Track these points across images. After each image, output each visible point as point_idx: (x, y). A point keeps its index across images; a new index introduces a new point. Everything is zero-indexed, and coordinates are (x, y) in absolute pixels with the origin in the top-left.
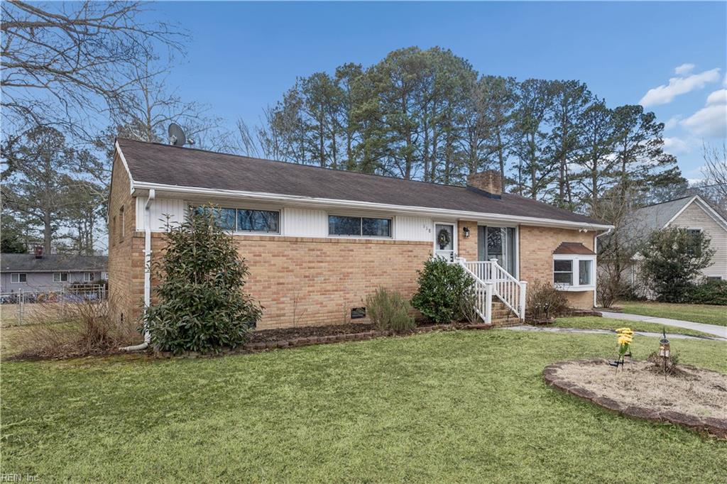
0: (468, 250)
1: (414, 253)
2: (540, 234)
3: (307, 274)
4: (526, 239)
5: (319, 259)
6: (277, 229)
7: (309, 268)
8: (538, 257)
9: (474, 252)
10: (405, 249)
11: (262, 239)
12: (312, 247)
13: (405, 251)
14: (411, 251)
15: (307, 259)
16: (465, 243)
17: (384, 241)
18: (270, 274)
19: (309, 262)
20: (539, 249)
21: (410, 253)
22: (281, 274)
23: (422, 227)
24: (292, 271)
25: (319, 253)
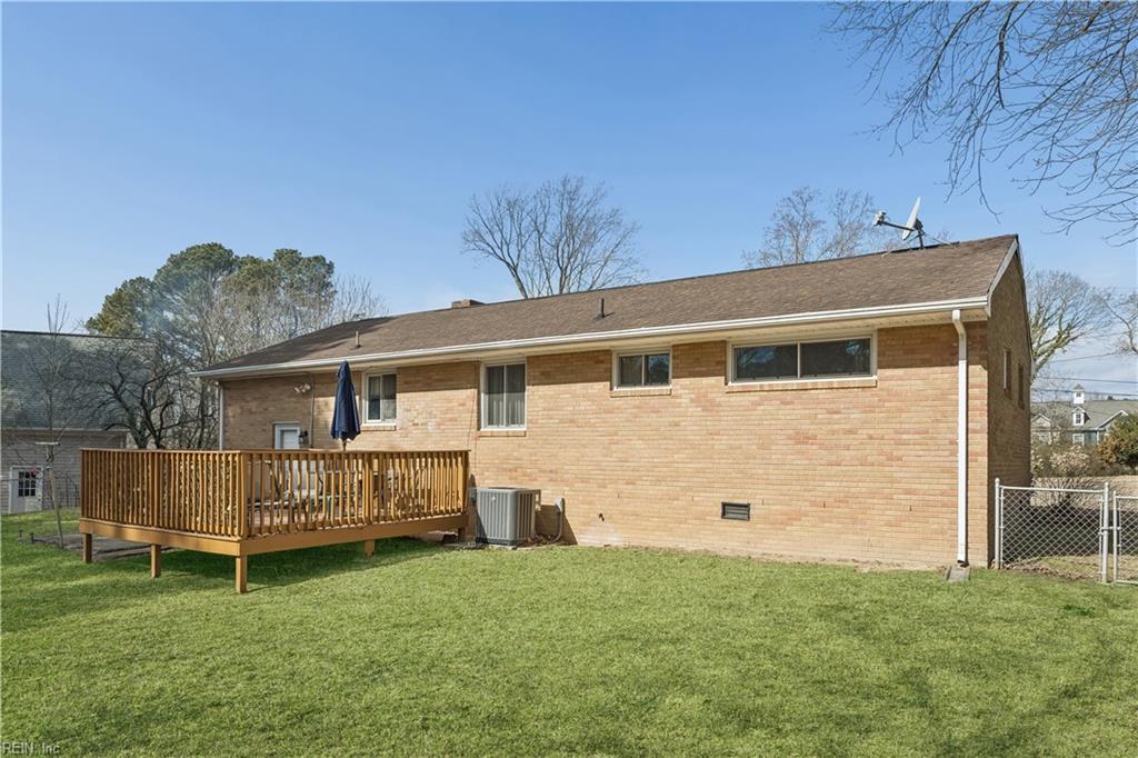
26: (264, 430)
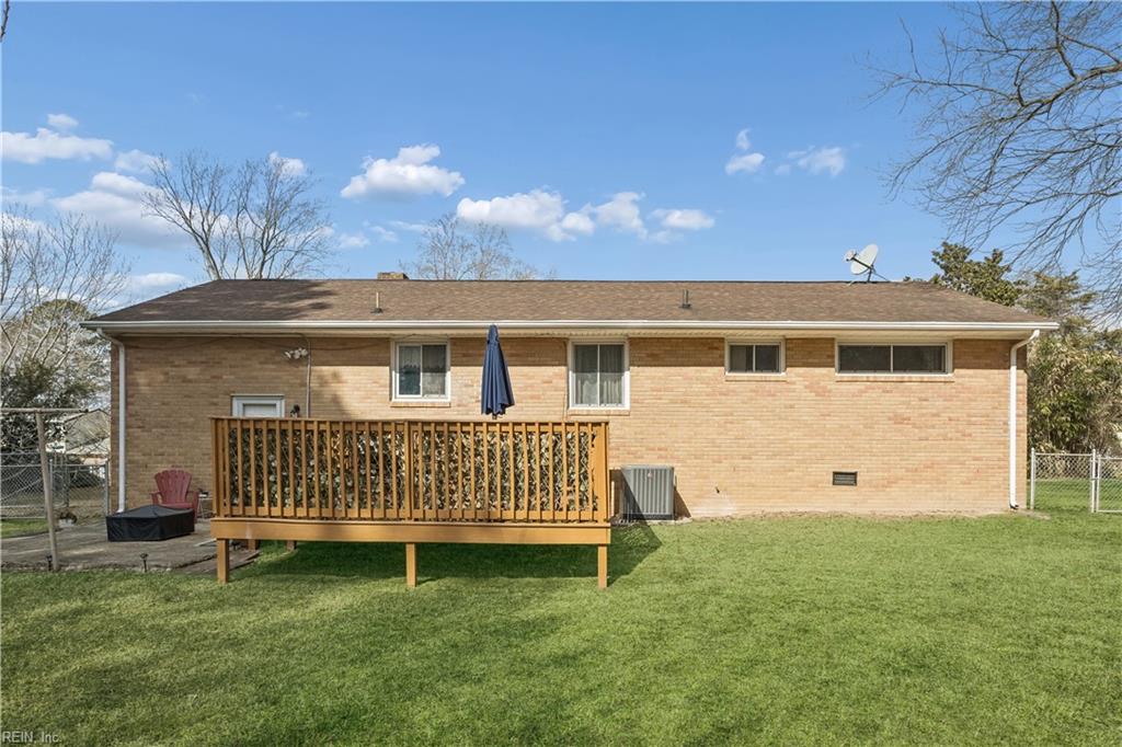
26: (215, 404)
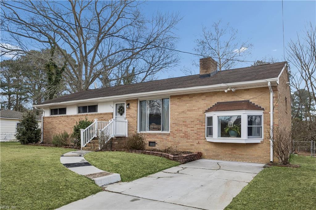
0: (131, 115)
1: (104, 118)
2: (190, 99)
3: (70, 127)
4: (176, 104)
5: (73, 122)
6: (65, 113)
7: (71, 125)
8: (187, 116)
9: (135, 116)
10: (100, 116)
11: (61, 116)
12: (72, 118)
13: (100, 118)
14: (103, 117)
15: (71, 122)
16: (129, 111)
17: (92, 114)
18: (63, 127)
19: (71, 123)
20: (188, 110)
21: (102, 118)
22: (64, 127)
23: (109, 106)
24: (67, 126)
25: (73, 120)
